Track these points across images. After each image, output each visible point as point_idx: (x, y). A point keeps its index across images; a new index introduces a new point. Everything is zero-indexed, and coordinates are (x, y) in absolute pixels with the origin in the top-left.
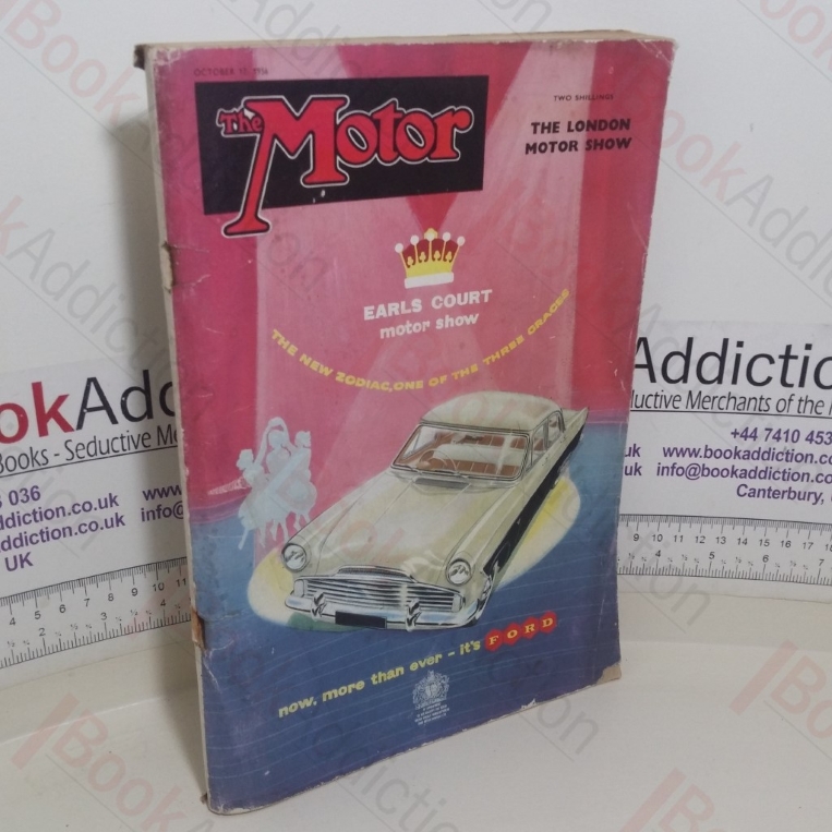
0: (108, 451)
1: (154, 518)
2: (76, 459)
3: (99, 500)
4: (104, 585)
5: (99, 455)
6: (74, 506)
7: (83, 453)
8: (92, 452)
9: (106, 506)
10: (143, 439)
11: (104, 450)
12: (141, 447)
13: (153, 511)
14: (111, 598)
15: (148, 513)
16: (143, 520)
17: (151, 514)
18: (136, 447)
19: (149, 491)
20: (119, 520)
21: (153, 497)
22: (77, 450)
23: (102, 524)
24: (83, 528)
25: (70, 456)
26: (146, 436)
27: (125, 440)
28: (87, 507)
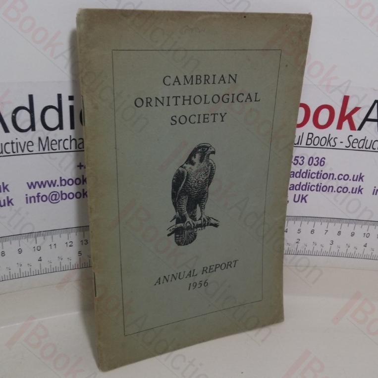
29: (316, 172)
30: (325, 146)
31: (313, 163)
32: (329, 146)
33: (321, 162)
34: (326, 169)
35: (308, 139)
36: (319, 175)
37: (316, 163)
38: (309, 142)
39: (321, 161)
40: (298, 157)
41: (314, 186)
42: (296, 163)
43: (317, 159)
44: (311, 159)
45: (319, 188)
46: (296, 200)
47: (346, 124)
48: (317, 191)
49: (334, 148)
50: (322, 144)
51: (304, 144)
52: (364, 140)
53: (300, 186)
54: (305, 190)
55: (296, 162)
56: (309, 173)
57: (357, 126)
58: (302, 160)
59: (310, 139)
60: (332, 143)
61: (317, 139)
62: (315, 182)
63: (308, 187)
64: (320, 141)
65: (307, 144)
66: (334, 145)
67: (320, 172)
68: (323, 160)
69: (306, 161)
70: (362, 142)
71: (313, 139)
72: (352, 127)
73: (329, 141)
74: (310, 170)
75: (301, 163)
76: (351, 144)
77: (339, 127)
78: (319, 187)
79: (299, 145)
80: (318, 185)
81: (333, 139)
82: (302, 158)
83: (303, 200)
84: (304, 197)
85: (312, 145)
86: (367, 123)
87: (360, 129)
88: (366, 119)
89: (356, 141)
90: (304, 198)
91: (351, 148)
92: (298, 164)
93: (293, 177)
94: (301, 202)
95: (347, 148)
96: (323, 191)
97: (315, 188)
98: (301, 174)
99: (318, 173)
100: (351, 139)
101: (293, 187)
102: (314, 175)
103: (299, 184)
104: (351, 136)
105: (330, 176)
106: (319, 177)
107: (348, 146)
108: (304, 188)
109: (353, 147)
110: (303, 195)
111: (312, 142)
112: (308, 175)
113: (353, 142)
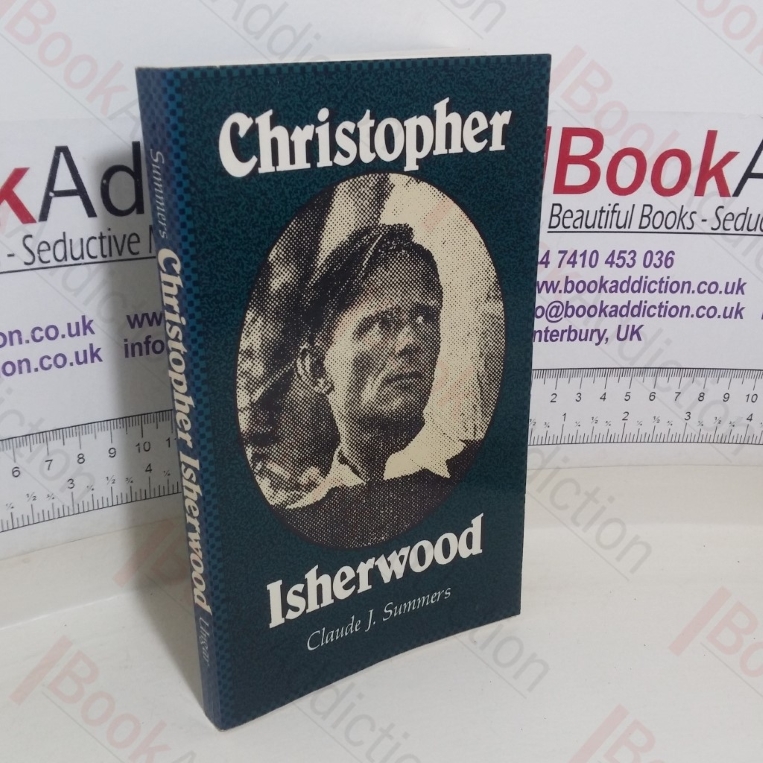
0: (82, 256)
1: (141, 354)
2: (37, 264)
3: (69, 325)
4: (72, 442)
5: (70, 261)
6: (33, 331)
7: (47, 256)
8: (60, 255)
9: (78, 334)
10: (129, 243)
11: (77, 254)
12: (126, 254)
13: (139, 344)
14: (81, 459)
15: (133, 346)
16: (127, 356)
17: (137, 348)
18: (120, 253)
19: (136, 316)
20: (95, 355)
21: (140, 325)
22: (39, 251)
23: (71, 358)
24: (46, 363)
25: (29, 259)
26: (134, 239)
27: (105, 242)
28: (52, 333)
29: (658, 280)
30: (674, 230)
31: (654, 262)
32: (681, 229)
33: (667, 260)
34: (676, 274)
35: (643, 216)
36: (666, 286)
37: (658, 263)
38: (645, 221)
39: (667, 259)
40: (625, 252)
41: (655, 307)
42: (620, 264)
43: (660, 255)
44: (649, 255)
45: (665, 311)
46: (622, 336)
47: (712, 185)
48: (660, 316)
49: (689, 231)
50: (669, 225)
51: (635, 227)
52: (745, 214)
53: (628, 307)
54: (638, 315)
55: (620, 262)
56: (646, 282)
57: (732, 187)
58: (632, 258)
59: (647, 216)
60: (688, 223)
61: (659, 216)
62: (654, 299)
63: (641, 310)
64: (664, 220)
65: (640, 227)
66: (690, 226)
67: (665, 280)
68: (670, 255)
69: (639, 259)
70: (742, 218)
71: (651, 216)
72: (723, 190)
73: (681, 219)
74: (647, 277)
75: (631, 263)
76: (722, 222)
77: (700, 191)
78: (663, 310)
79: (627, 229)
80: (661, 306)
81: (688, 215)
82: (632, 255)
83: (635, 336)
84: (636, 328)
85: (650, 228)
86: (750, 181)
87: (737, 193)
88: (749, 174)
89: (730, 217)
90: (636, 332)
91: (721, 230)
92: (625, 266)
93: (616, 291)
94: (631, 339)
95: (714, 232)
96: (671, 316)
97: (656, 311)
98: (629, 286)
99: (662, 281)
100: (722, 215)
101: (616, 311)
102: (653, 287)
103: (626, 304)
104: (722, 207)
105: (683, 286)
106: (663, 289)
107: (715, 227)
108: (636, 311)
109: (725, 229)
110: (634, 326)
111: (650, 221)
112: (643, 285)
113: (725, 220)
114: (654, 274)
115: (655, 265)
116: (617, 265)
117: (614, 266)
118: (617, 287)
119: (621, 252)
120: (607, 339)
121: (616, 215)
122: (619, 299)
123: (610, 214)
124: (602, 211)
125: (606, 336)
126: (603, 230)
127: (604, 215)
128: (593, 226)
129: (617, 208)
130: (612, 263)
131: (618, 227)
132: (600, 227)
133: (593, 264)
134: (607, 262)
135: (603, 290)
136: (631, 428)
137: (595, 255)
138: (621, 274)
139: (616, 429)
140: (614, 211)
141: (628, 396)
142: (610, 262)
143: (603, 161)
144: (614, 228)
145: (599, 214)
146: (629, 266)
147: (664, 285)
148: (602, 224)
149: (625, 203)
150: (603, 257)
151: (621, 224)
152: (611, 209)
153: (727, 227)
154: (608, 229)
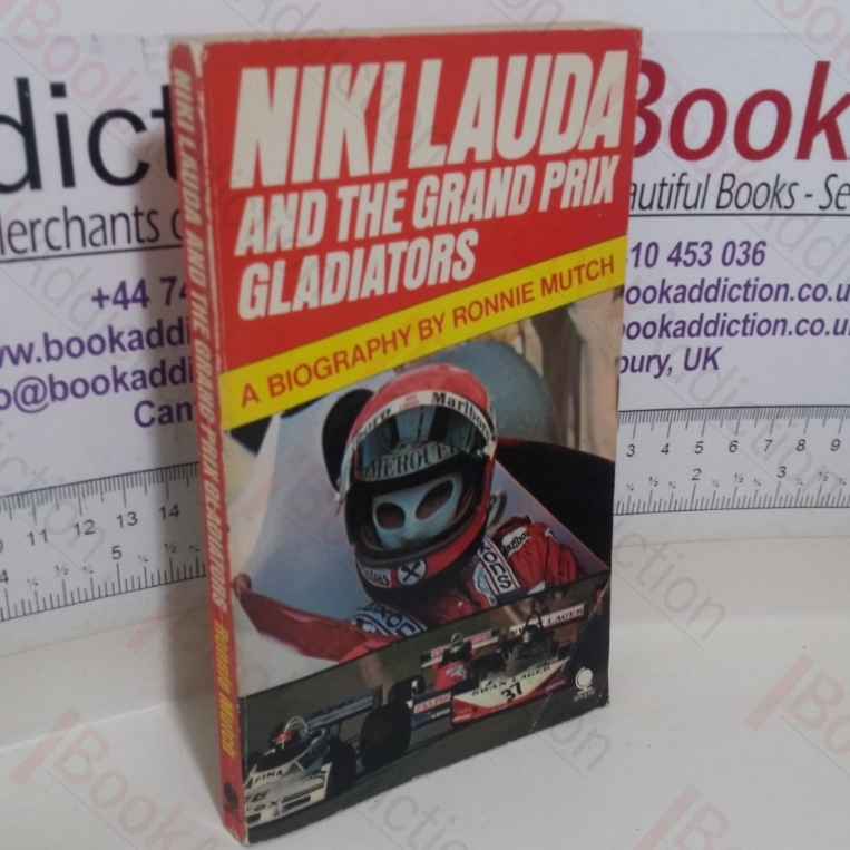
29: (743, 283)
30: (765, 210)
31: (736, 257)
32: (776, 209)
33: (756, 254)
34: (768, 273)
35: (722, 190)
36: (752, 291)
37: (743, 259)
38: (725, 198)
39: (755, 252)
40: (696, 244)
41: (737, 322)
42: (689, 261)
43: (745, 247)
44: (730, 247)
45: (750, 326)
46: (692, 363)
47: (820, 142)
48: (744, 334)
49: (788, 212)
50: (759, 204)
51: (710, 206)
53: (700, 323)
54: (714, 334)
55: (689, 258)
56: (725, 287)
58: (707, 253)
59: (729, 191)
60: (786, 200)
61: (746, 189)
62: (737, 310)
63: (721, 326)
64: (752, 196)
65: (718, 207)
66: (789, 203)
67: (753, 282)
68: (761, 247)
69: (716, 253)
71: (734, 191)
72: (837, 151)
73: (776, 194)
74: (727, 279)
75: (704, 259)
76: (834, 198)
77: (804, 152)
78: (749, 325)
79: (698, 211)
80: (746, 320)
81: (786, 189)
82: (706, 247)
83: (710, 364)
84: (711, 352)
85: (733, 209)
89: (846, 190)
90: (710, 358)
91: (832, 209)
92: (696, 263)
93: (683, 300)
94: (704, 368)
95: (823, 212)
96: (760, 333)
97: (739, 327)
98: (702, 292)
99: (747, 285)
100: (834, 185)
101: (684, 329)
102: (736, 293)
103: (698, 319)
104: (835, 175)
105: (777, 291)
106: (749, 296)
107: (825, 204)
108: (711, 328)
109: (838, 207)
110: (708, 349)
111: (732, 198)
112: (722, 291)
113: (839, 194)
114: (737, 275)
115: (739, 263)
116: (685, 263)
117: (681, 264)
118: (684, 294)
119: (690, 244)
120: (670, 369)
121: (683, 189)
122: (687, 312)
123: (675, 188)
124: (663, 184)
125: (668, 365)
126: (665, 211)
127: (666, 190)
128: (650, 206)
129: (685, 180)
130: (677, 260)
131: (686, 207)
132: (660, 208)
133: (651, 261)
134: (670, 259)
135: (664, 299)
136: (704, 490)
137: (653, 249)
138: (690, 276)
139: (683, 492)
140: (680, 184)
141: (699, 445)
142: (675, 259)
143: (664, 109)
144: (681, 209)
145: (658, 188)
146: (701, 264)
147: (750, 290)
148: (664, 204)
149: (696, 171)
150: (665, 252)
151: (690, 202)
152: (676, 180)
153: (841, 204)
154: (671, 211)
